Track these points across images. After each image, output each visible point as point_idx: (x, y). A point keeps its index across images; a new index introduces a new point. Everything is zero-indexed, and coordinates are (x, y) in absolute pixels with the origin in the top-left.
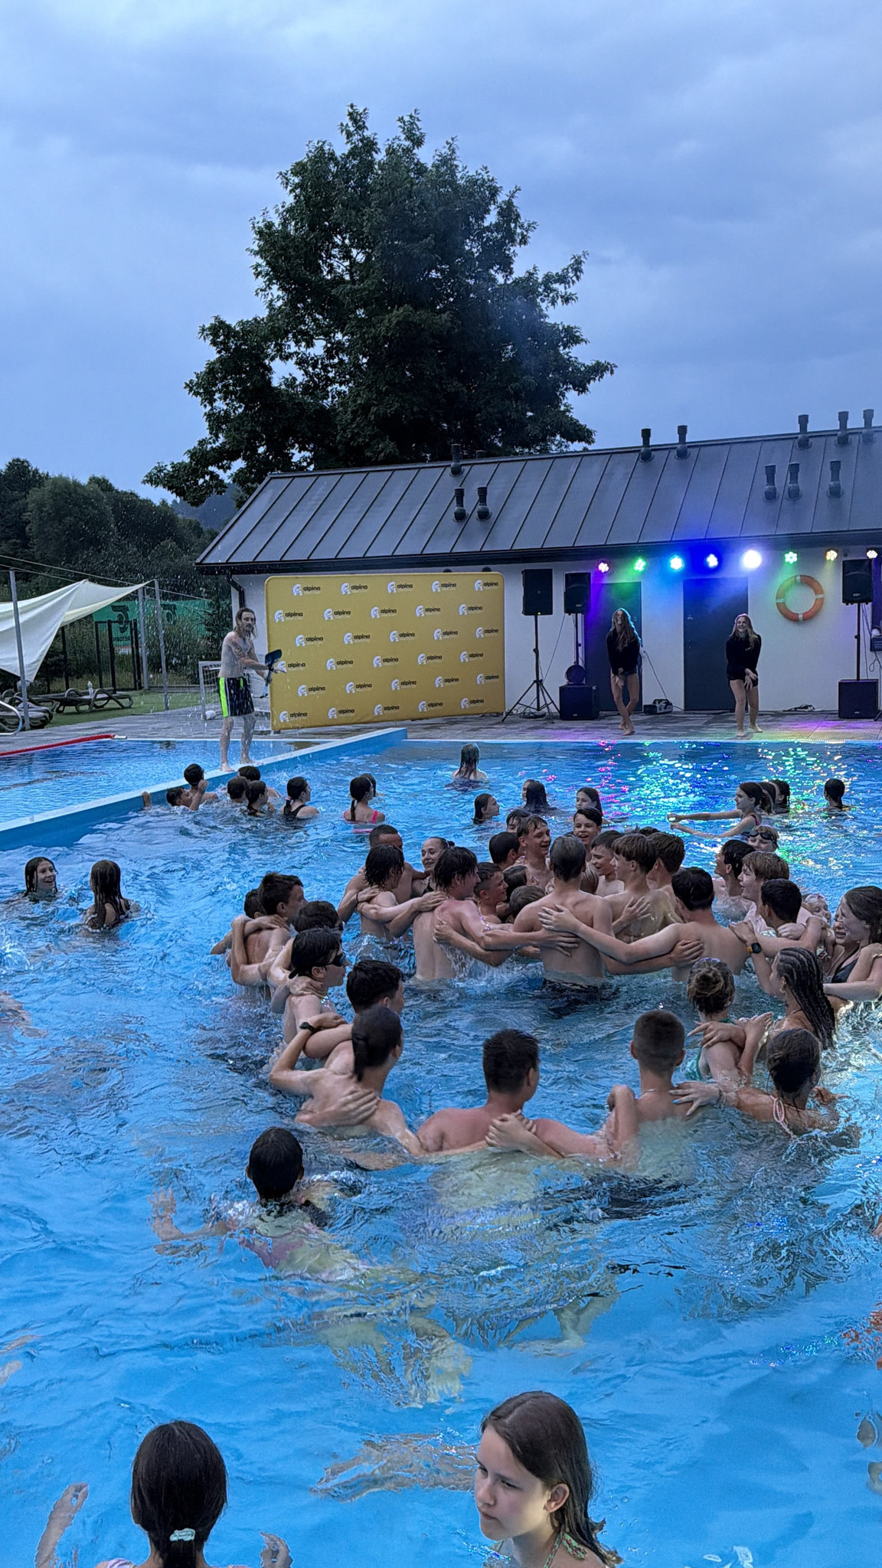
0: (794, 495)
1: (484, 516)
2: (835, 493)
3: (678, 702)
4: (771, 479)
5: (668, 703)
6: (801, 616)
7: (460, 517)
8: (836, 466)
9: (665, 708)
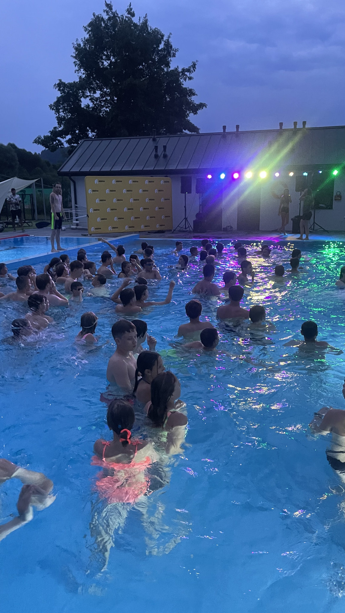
1: (165, 156)
5: (231, 227)
7: (156, 156)
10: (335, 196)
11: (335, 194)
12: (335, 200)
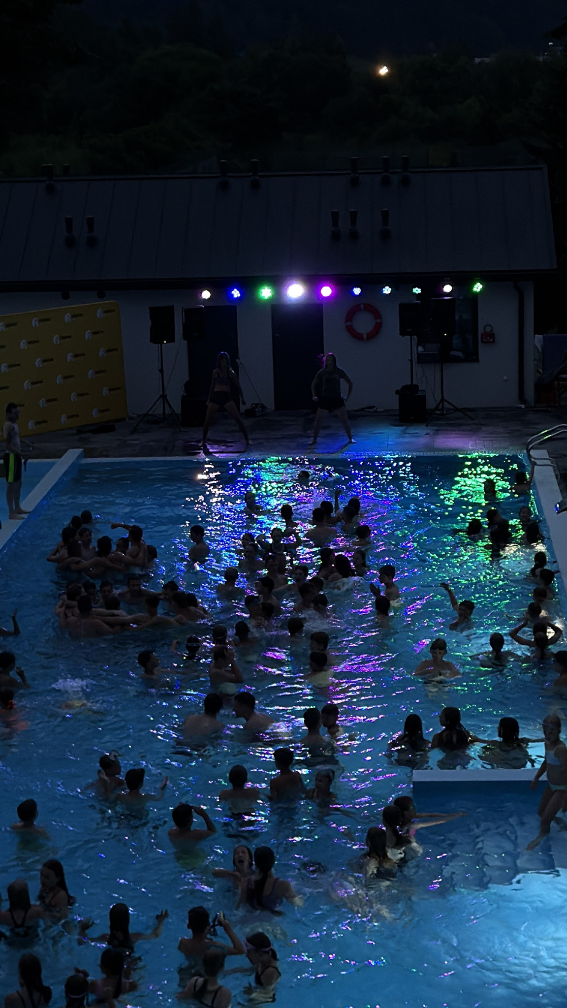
0: (354, 236)
1: (92, 242)
2: (385, 235)
3: (270, 405)
4: (335, 223)
5: (263, 407)
6: (365, 336)
7: (70, 242)
8: (385, 215)
9: (262, 411)
10: (482, 335)
11: (481, 330)
12: (482, 342)
